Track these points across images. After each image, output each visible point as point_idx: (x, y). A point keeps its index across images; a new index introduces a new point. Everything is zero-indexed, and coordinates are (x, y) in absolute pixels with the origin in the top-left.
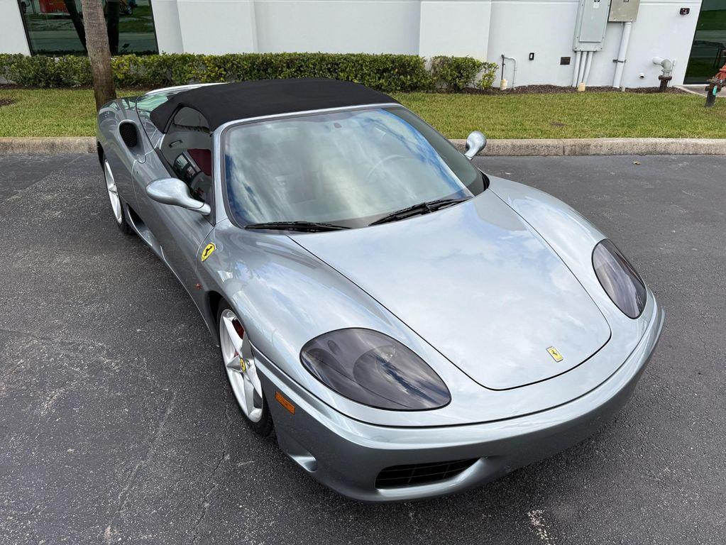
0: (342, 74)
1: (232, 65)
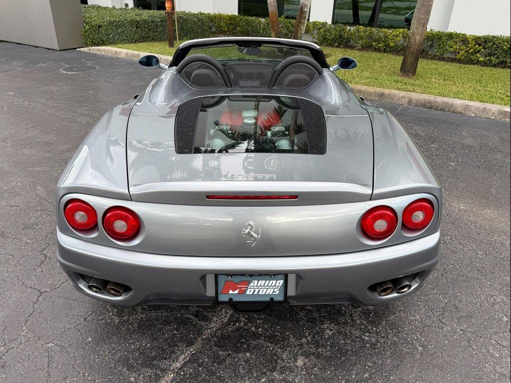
1: (493, 45)
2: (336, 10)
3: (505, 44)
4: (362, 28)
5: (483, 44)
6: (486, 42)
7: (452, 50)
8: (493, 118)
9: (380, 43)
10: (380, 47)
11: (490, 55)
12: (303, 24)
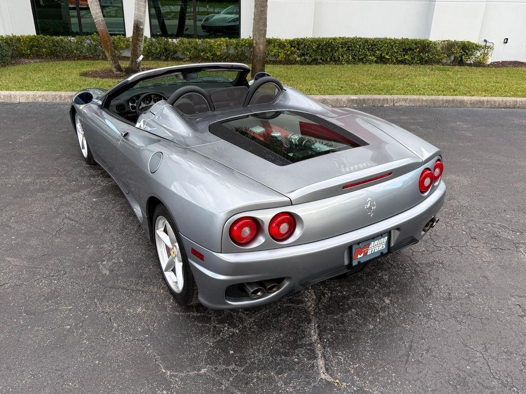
0: (378, 52)
1: (305, 46)
2: (152, 20)
3: (314, 44)
4: (186, 40)
5: (297, 46)
6: (298, 44)
7: (273, 53)
9: (207, 53)
10: (208, 57)
11: (303, 55)
12: (142, 42)
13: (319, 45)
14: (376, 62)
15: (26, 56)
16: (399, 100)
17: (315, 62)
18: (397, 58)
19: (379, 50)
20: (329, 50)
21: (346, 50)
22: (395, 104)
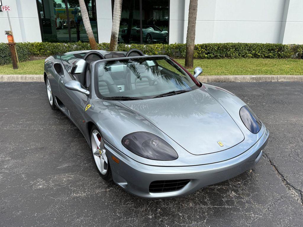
1: (210, 48)
3: (216, 47)
5: (205, 48)
8: (249, 81)
9: (150, 53)
13: (219, 47)
14: (252, 57)
15: (37, 55)
16: (281, 78)
17: (216, 57)
18: (264, 55)
19: (254, 50)
20: (225, 50)
21: (235, 50)
22: (279, 80)
